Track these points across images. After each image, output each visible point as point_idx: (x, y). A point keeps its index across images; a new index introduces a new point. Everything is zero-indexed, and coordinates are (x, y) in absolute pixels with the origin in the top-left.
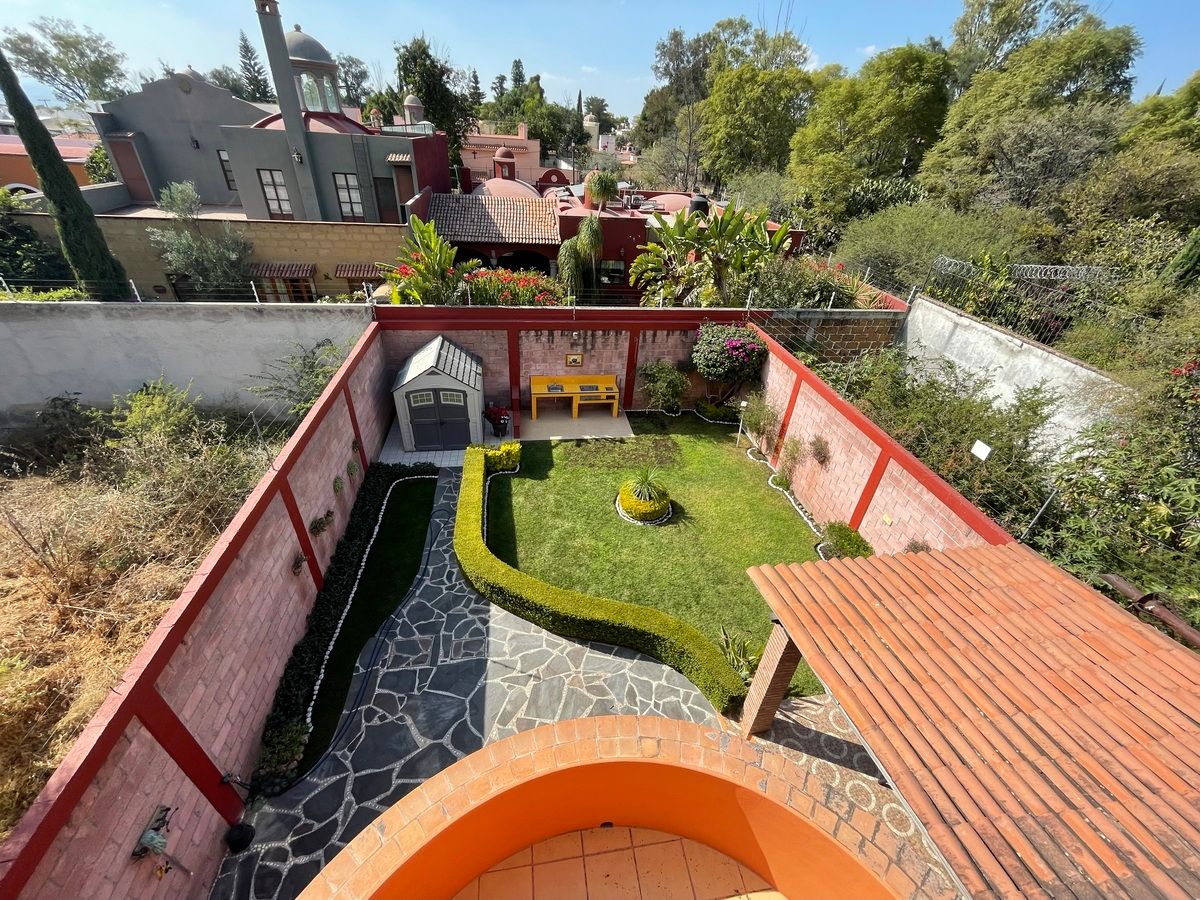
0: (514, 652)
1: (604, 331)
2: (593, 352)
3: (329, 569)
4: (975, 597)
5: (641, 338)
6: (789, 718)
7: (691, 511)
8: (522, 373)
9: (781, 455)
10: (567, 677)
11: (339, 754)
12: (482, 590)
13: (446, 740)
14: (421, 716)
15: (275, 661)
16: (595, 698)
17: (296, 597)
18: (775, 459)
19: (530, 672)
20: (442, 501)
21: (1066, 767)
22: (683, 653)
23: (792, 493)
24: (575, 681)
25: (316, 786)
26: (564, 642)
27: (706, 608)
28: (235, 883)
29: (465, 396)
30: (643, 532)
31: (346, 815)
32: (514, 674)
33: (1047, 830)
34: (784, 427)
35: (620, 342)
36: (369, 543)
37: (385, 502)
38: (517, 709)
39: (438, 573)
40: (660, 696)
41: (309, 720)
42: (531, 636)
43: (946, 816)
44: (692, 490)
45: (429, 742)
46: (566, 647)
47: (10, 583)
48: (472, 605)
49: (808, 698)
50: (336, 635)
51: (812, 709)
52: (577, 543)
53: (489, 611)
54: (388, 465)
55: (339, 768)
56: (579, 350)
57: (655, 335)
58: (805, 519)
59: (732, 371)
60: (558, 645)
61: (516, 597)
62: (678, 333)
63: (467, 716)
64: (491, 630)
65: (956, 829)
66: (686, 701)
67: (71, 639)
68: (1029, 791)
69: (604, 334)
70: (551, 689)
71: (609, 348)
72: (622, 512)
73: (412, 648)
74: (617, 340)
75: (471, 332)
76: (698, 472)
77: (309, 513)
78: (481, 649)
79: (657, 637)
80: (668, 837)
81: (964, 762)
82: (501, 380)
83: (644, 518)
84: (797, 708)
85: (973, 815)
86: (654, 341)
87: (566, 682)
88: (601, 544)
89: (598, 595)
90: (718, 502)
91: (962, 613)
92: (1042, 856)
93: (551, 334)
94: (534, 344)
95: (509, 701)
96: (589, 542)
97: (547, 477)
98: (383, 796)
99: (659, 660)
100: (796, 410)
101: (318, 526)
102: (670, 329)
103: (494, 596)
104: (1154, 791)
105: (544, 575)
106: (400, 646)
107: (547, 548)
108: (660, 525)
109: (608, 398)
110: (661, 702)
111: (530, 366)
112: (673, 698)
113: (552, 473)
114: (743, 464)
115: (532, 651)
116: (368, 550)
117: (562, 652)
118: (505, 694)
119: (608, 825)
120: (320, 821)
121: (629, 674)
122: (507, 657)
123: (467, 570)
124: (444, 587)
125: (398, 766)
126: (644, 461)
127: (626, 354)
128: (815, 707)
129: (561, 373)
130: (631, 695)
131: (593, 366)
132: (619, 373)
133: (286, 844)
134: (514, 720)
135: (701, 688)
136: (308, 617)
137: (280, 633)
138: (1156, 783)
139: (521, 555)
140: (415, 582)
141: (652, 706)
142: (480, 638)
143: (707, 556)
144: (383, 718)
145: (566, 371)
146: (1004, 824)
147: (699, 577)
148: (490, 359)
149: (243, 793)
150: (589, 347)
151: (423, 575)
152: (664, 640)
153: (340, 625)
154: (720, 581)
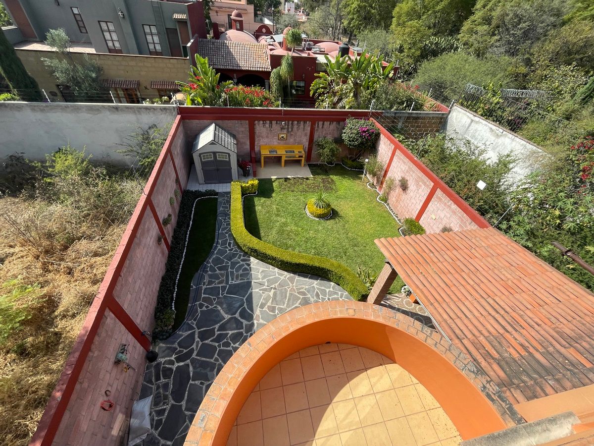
0: (263, 278)
1: (298, 122)
2: (292, 133)
3: (172, 242)
4: (473, 251)
5: (316, 125)
6: (386, 303)
7: (341, 213)
8: (256, 143)
9: (384, 186)
10: (288, 288)
11: (190, 322)
12: (246, 250)
13: (237, 315)
14: (225, 306)
15: (155, 283)
16: (301, 297)
17: (160, 255)
18: (381, 188)
19: (272, 286)
20: (221, 209)
21: (506, 318)
22: (341, 277)
23: (388, 205)
24: (292, 290)
25: (182, 335)
26: (286, 273)
27: (349, 258)
28: (153, 374)
29: (229, 156)
30: (319, 223)
31: (197, 346)
32: (264, 287)
33: (498, 341)
34: (386, 172)
35: (306, 127)
36: (188, 229)
37: (193, 209)
38: (267, 302)
39: (224, 243)
40: (330, 295)
41: (173, 309)
42: (271, 271)
43: (459, 336)
44: (341, 203)
45: (230, 316)
46: (286, 276)
47: (12, 250)
48: (242, 258)
49: (394, 295)
50: (180, 272)
51: (396, 299)
52: (288, 228)
53: (250, 260)
54: (192, 191)
55: (191, 328)
56: (285, 131)
57: (323, 124)
58: (394, 216)
59: (362, 143)
60: (283, 275)
61: (263, 254)
62: (335, 123)
63: (245, 305)
64: (252, 269)
65: (462, 341)
66: (341, 297)
67: (50, 276)
68: (492, 326)
69: (298, 123)
70: (281, 293)
71: (300, 130)
72: (308, 214)
73: (217, 277)
74: (304, 126)
75: (230, 121)
76: (344, 194)
77: (162, 215)
78: (248, 277)
79: (329, 271)
80: (353, 346)
81: (466, 317)
82: (245, 147)
83: (320, 216)
84: (390, 299)
85: (470, 336)
86: (323, 127)
87: (288, 290)
88: (300, 229)
89: (300, 252)
90: (354, 209)
91: (468, 258)
92: (495, 349)
93: (271, 123)
94: (262, 128)
95: (263, 299)
96: (294, 228)
97: (272, 197)
98: (212, 338)
99: (329, 280)
100: (393, 164)
101: (166, 222)
102: (331, 121)
103: (252, 253)
104: (539, 325)
105: (274, 243)
106: (210, 276)
107: (274, 232)
108: (327, 220)
109: (300, 157)
110: (331, 298)
111: (260, 140)
112: (336, 296)
113: (274, 195)
114: (365, 190)
115: (272, 277)
116: (188, 233)
117: (285, 277)
118: (261, 296)
119: (329, 343)
120: (186, 349)
121: (316, 286)
122: (261, 280)
123: (239, 242)
124: (227, 250)
125: (217, 326)
126: (318, 189)
127: (309, 134)
128: (397, 298)
129: (276, 143)
130: (317, 295)
131: (292, 140)
132: (305, 144)
133: (173, 358)
134: (266, 306)
135: (348, 292)
136: (166, 264)
137: (156, 271)
138: (540, 322)
139: (262, 234)
140: (213, 248)
141: (327, 299)
142: (247, 272)
143: (349, 234)
144: (207, 307)
145: (278, 143)
146: (482, 338)
147: (346, 243)
148: (240, 136)
149: (150, 339)
150: (290, 130)
151: (217, 244)
152: (332, 271)
153: (181, 267)
154: (356, 246)
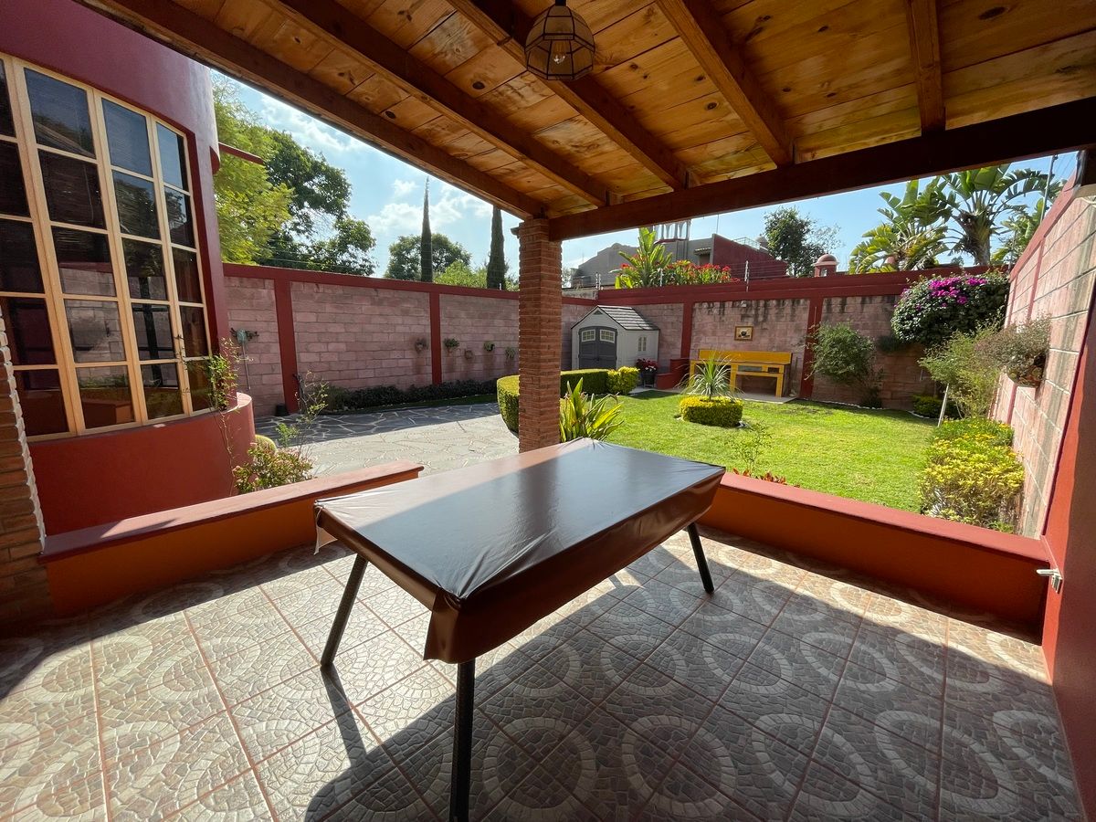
1: (778, 300)
2: (765, 326)
5: (825, 307)
8: (693, 345)
17: (410, 363)
29: (617, 337)
35: (796, 312)
56: (750, 322)
57: (843, 304)
62: (878, 299)
69: (778, 305)
74: (793, 310)
77: (450, 332)
86: (842, 311)
93: (723, 306)
94: (707, 317)
101: (452, 345)
102: (866, 295)
109: (771, 370)
111: (700, 339)
127: (804, 327)
129: (729, 347)
131: (764, 341)
132: (794, 350)
137: (385, 365)
145: (735, 346)
148: (668, 331)
150: (761, 319)
